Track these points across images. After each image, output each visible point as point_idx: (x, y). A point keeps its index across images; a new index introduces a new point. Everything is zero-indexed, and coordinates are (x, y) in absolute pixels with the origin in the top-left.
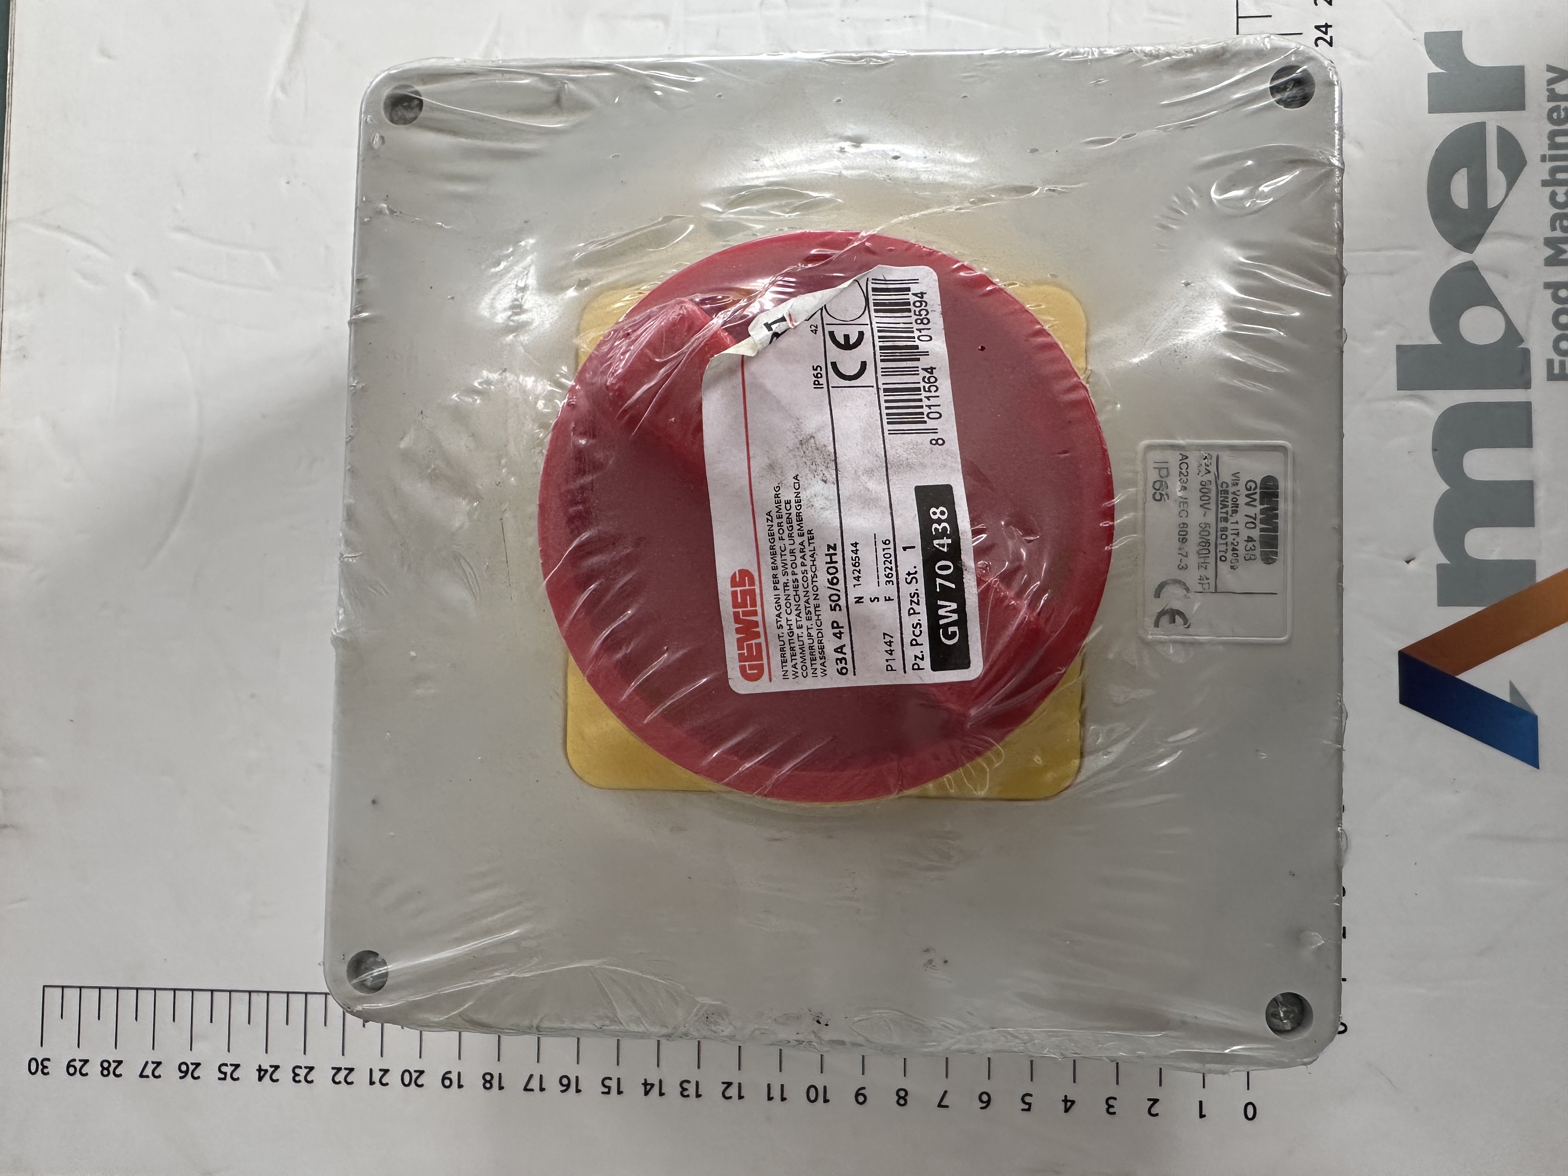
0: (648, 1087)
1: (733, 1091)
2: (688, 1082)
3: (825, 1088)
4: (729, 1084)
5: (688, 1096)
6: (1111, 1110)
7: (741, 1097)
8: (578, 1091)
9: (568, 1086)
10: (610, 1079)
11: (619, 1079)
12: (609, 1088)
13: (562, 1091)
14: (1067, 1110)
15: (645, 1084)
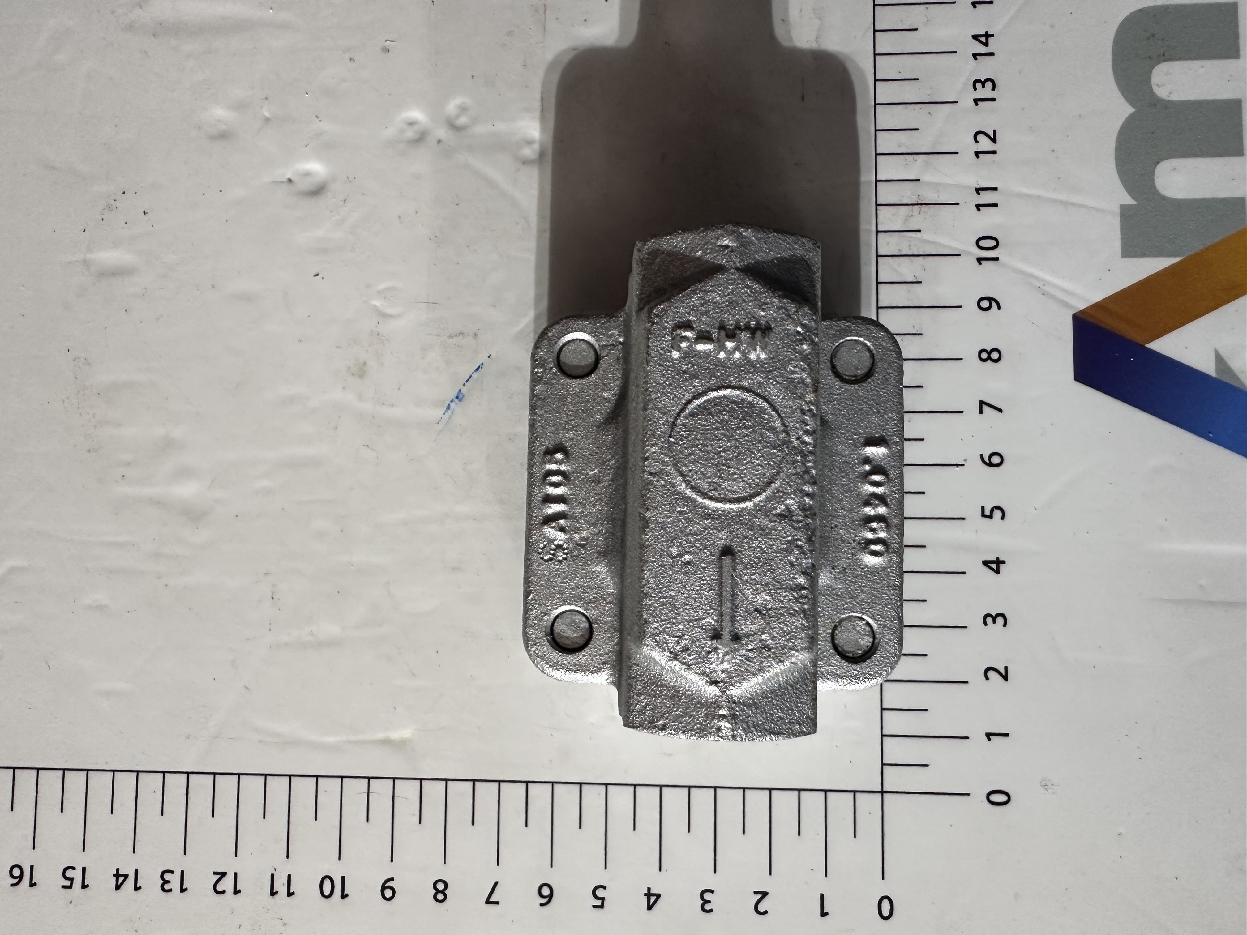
0: (121, 879)
1: (227, 884)
2: (172, 872)
3: (343, 878)
4: (223, 874)
5: (170, 890)
6: (707, 907)
7: (236, 892)
8: (32, 885)
9: (21, 877)
10: (74, 868)
11: (84, 869)
12: (72, 880)
13: (12, 885)
14: (650, 907)
15: (117, 875)
